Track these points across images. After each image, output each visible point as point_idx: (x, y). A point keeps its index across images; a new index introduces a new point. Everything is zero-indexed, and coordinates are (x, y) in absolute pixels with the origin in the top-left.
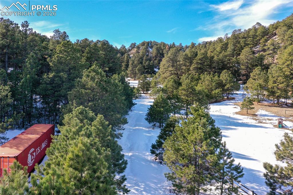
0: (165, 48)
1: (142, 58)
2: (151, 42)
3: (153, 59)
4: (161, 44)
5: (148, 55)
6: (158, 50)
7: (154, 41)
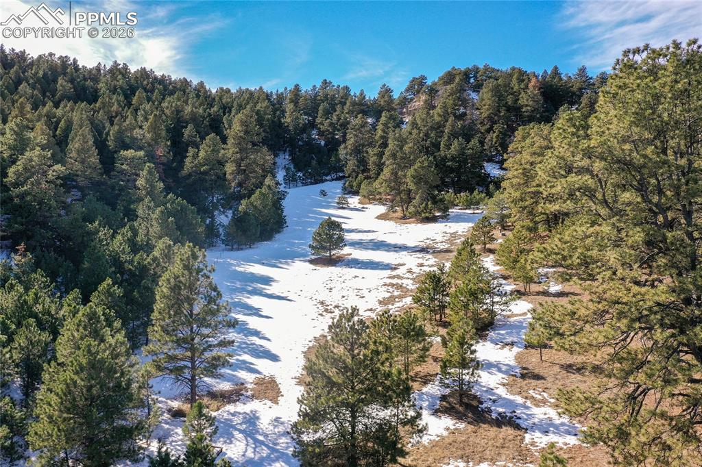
0: (527, 87)
1: (438, 128)
2: (476, 70)
3: (483, 129)
4: (511, 75)
5: (462, 116)
6: (499, 93)
7: (487, 68)
